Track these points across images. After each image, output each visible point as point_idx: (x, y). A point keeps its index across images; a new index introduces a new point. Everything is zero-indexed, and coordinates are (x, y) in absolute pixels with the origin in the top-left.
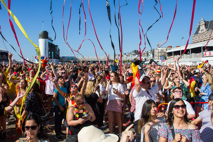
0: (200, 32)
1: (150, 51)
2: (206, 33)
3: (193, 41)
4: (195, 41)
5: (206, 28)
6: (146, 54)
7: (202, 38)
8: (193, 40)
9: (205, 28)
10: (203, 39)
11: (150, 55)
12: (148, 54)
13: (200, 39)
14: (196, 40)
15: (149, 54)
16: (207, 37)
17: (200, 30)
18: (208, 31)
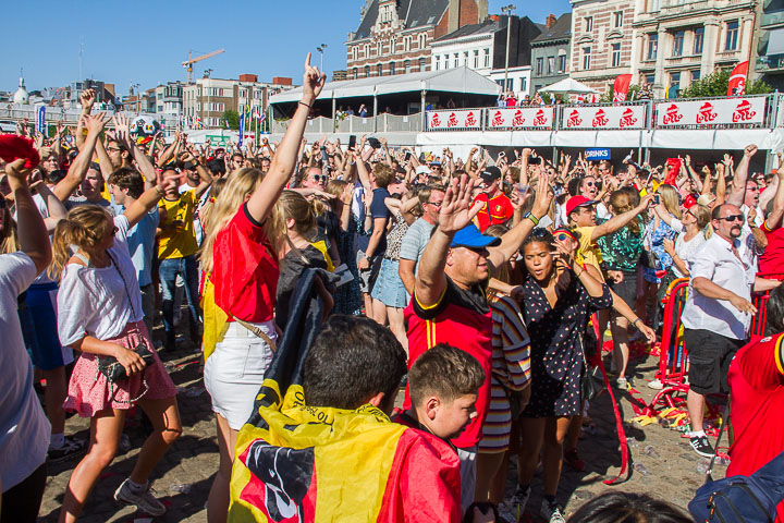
0: (376, 29)
1: (160, 91)
2: (399, 35)
3: (349, 61)
4: (358, 63)
5: (401, 16)
6: (145, 102)
7: (385, 55)
8: (350, 57)
9: (395, 17)
10: (387, 59)
11: (161, 108)
12: (152, 104)
13: (375, 56)
14: (361, 59)
15: (159, 103)
16: (402, 52)
17: (378, 21)
18: (406, 27)
